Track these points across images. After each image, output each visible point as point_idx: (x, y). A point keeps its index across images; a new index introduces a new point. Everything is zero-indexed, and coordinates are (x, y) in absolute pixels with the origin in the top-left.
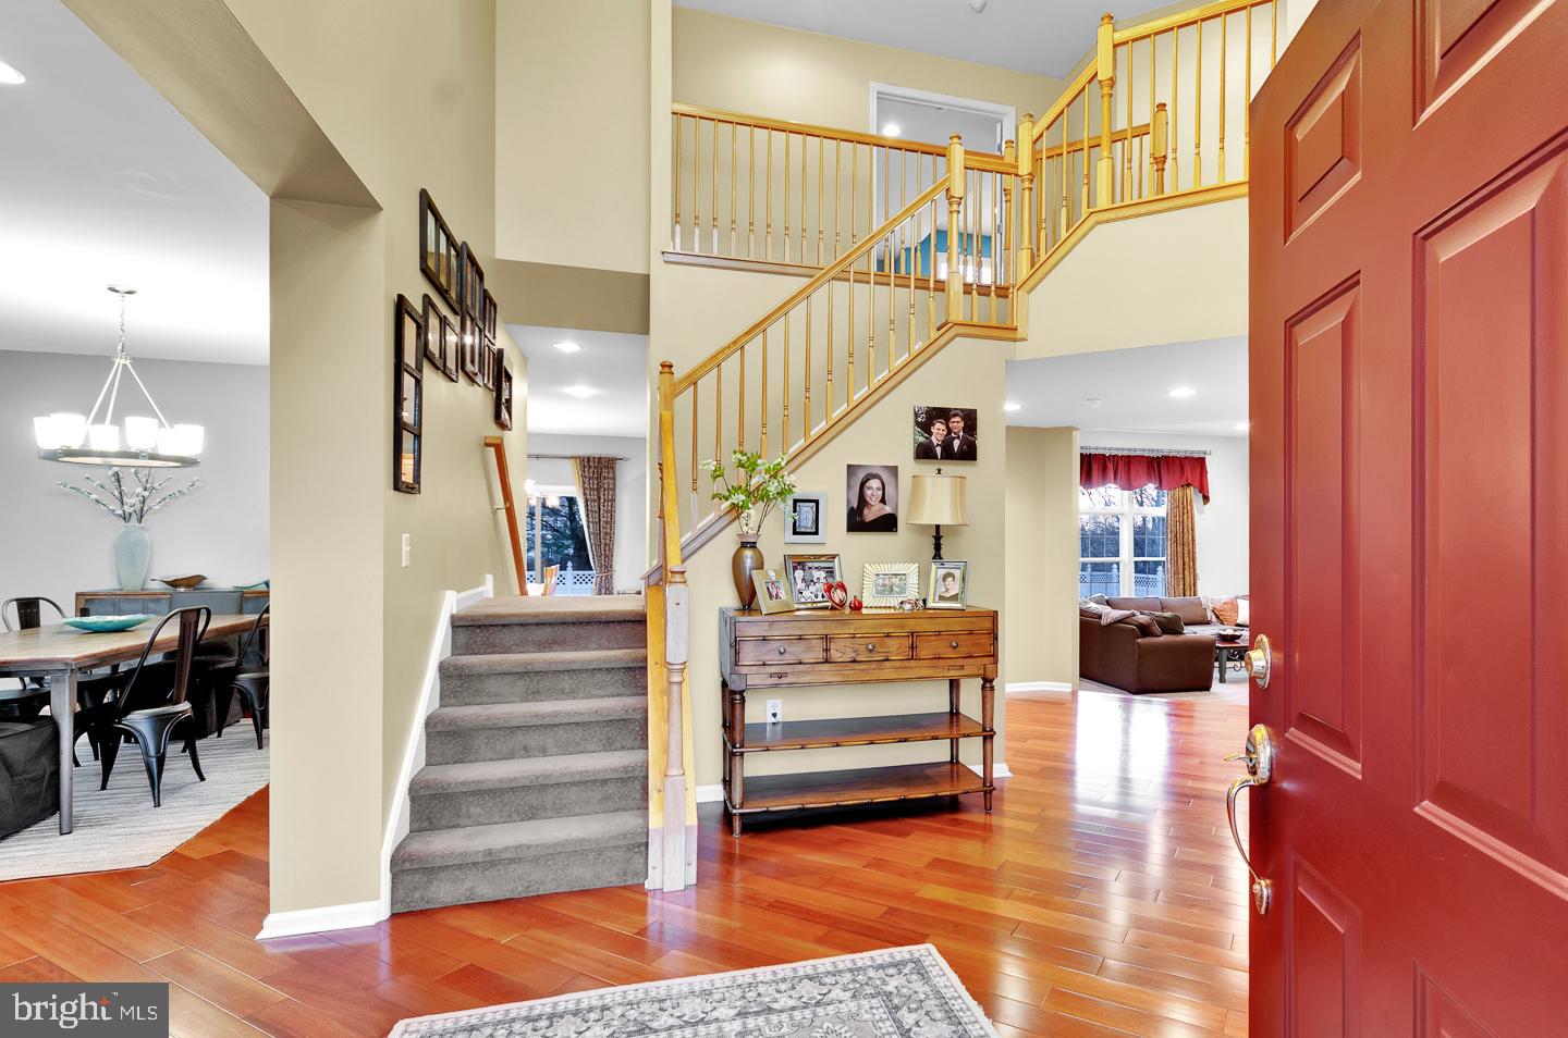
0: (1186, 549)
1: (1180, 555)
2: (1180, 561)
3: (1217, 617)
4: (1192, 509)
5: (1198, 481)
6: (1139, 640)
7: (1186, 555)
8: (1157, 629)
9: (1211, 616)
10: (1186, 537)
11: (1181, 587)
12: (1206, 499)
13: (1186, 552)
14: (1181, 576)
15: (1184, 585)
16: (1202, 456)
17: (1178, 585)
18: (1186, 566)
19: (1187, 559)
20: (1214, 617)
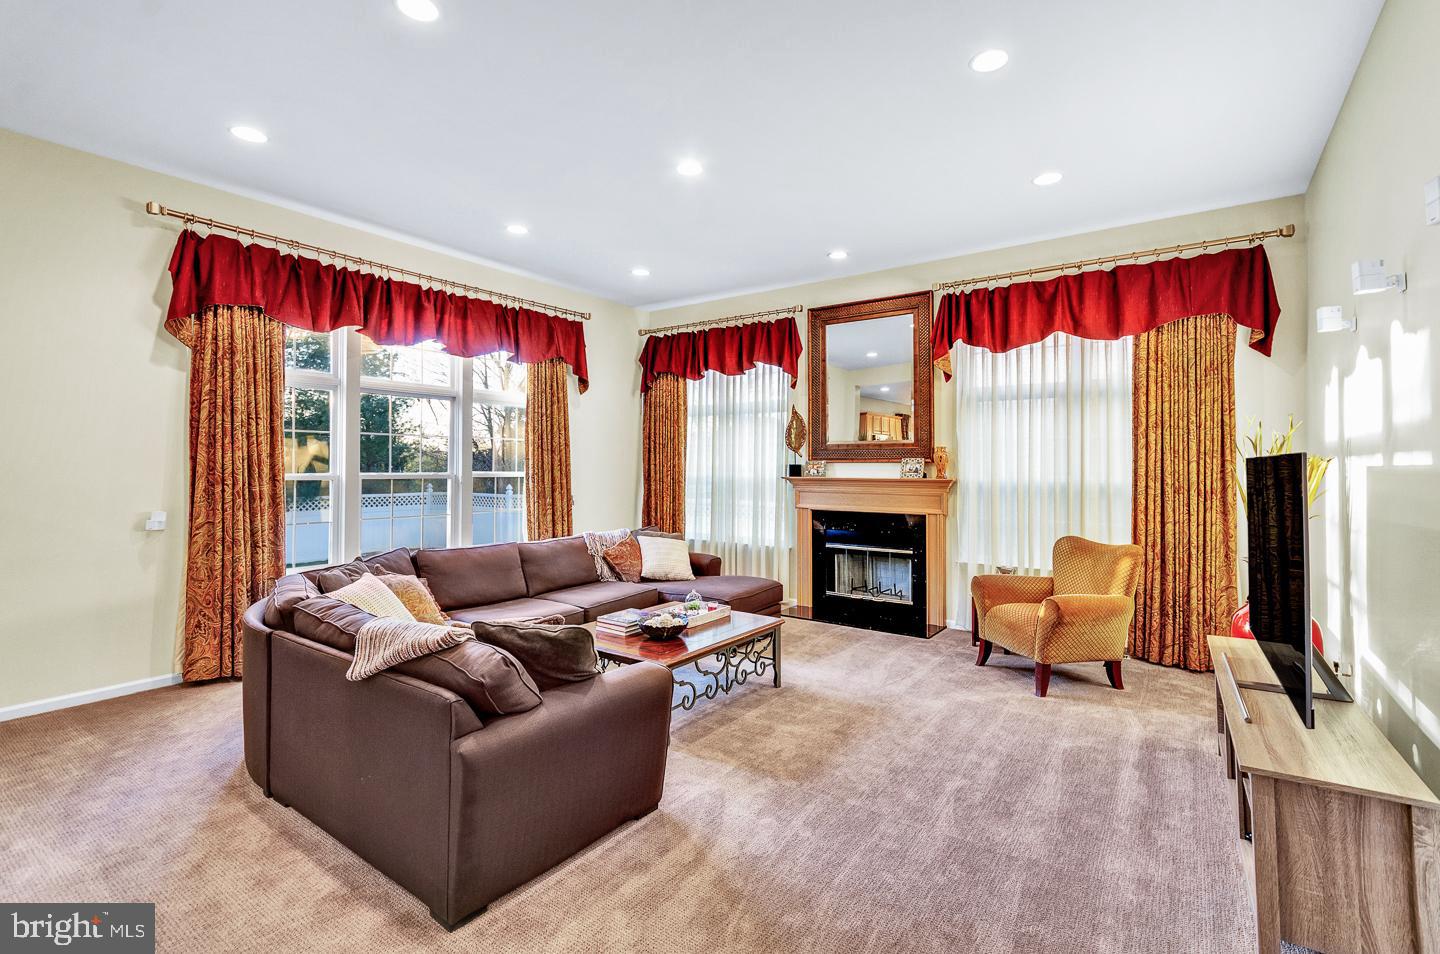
0: (557, 458)
1: (547, 467)
2: (547, 477)
3: (612, 568)
4: (565, 397)
5: (573, 355)
6: (468, 745)
7: (557, 468)
8: (523, 686)
9: (602, 568)
10: (556, 440)
11: (549, 518)
12: (584, 383)
13: (557, 463)
14: (549, 500)
15: (553, 514)
16: (578, 319)
17: (545, 515)
18: (557, 485)
19: (557, 474)
20: (606, 568)
